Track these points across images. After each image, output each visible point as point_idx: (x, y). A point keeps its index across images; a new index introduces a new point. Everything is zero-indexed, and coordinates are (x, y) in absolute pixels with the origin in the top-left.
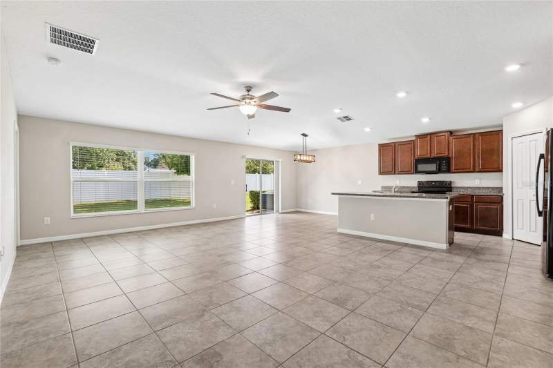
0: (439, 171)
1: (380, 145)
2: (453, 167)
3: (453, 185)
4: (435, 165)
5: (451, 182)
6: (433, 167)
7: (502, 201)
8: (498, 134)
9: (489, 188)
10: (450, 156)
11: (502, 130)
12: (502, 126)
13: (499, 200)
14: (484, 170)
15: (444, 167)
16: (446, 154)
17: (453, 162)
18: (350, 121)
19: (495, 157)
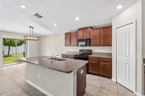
0: (86, 45)
1: (65, 33)
2: (92, 44)
3: (92, 52)
4: (85, 42)
5: (91, 50)
6: (84, 43)
7: (112, 61)
8: (110, 28)
9: (106, 53)
10: (91, 38)
11: (112, 26)
12: (111, 24)
13: (110, 61)
14: (104, 45)
15: (88, 43)
16: (89, 38)
17: (92, 41)
18: (42, 18)
19: (108, 39)
